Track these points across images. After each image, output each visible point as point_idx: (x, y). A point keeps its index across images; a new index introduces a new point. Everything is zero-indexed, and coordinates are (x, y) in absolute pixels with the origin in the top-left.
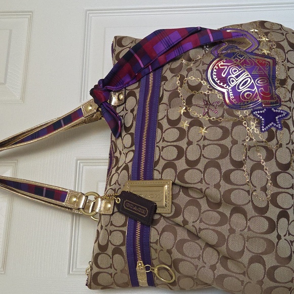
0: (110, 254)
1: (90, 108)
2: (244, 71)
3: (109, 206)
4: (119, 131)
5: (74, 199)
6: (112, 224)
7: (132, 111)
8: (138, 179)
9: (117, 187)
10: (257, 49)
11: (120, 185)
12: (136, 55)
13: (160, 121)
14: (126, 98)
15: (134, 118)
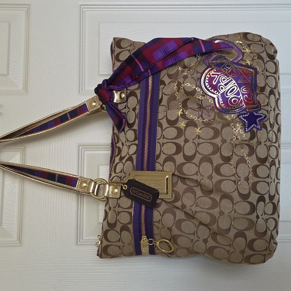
0: (119, 230)
1: (94, 104)
2: (232, 80)
3: (116, 191)
4: (123, 127)
5: (85, 185)
6: (119, 206)
7: (134, 109)
8: (142, 170)
9: (122, 175)
10: (242, 59)
11: (125, 174)
12: (136, 60)
13: (160, 121)
14: (128, 97)
15: (136, 116)
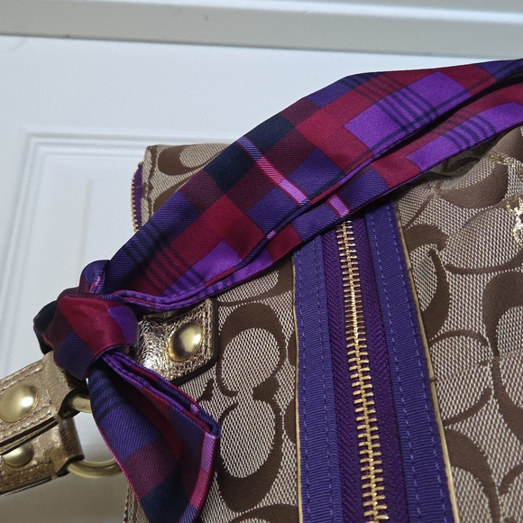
1: (26, 401)
4: (196, 501)
7: (265, 392)
12: (264, 163)
13: (457, 427)
15: (283, 424)
